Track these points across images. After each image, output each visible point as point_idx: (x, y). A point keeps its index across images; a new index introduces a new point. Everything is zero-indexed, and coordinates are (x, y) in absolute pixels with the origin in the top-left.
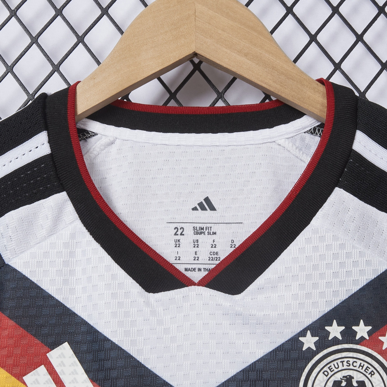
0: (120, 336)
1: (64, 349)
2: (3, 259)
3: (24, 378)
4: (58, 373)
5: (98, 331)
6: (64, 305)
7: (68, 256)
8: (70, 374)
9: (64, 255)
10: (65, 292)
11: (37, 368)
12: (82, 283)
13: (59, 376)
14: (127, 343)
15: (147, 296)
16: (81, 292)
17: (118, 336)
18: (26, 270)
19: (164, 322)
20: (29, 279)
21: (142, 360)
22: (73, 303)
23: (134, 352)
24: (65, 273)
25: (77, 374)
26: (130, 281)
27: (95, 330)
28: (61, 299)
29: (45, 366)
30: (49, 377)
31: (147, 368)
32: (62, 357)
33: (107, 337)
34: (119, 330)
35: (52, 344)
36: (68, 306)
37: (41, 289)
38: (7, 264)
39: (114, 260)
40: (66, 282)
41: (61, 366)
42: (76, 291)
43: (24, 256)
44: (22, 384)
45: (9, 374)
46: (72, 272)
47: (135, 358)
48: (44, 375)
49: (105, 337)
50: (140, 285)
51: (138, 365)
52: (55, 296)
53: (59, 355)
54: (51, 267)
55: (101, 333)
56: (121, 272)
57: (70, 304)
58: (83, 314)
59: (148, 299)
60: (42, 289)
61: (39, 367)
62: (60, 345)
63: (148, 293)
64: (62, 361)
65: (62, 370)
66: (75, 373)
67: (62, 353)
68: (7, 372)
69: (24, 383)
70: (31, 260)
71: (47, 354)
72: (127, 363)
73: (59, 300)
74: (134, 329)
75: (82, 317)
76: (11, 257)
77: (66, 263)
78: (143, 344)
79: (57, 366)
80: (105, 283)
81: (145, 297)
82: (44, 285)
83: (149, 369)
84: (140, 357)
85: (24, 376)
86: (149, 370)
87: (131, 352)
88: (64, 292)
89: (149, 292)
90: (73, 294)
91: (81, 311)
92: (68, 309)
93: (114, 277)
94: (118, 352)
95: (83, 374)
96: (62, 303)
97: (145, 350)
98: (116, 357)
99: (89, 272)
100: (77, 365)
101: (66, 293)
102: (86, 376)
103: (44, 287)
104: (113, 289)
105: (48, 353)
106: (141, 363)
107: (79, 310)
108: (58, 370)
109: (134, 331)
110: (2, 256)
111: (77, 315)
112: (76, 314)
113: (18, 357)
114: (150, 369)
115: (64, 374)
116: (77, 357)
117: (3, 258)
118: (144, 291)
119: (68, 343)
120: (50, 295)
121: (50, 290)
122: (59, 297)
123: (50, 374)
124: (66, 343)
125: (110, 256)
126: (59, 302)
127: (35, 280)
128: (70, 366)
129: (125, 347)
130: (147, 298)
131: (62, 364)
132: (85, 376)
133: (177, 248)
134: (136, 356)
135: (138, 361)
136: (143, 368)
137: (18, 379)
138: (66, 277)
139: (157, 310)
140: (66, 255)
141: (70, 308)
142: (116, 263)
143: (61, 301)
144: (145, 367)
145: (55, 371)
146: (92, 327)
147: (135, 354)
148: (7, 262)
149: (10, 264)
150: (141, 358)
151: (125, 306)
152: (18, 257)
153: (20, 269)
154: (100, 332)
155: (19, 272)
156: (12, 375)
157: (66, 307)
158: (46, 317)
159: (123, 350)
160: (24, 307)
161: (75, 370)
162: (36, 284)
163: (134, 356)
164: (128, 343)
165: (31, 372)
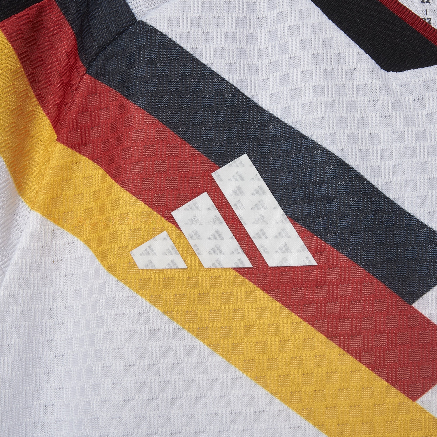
0: (341, 142)
1: (242, 165)
2: (133, 13)
3: (174, 214)
4: (232, 206)
5: (303, 134)
6: (240, 91)
7: (245, 10)
8: (253, 209)
9: (237, 6)
10: (240, 69)
11: (195, 197)
12: (270, 55)
13: (234, 212)
14: (354, 154)
15: (385, 76)
16: (268, 71)
17: (339, 141)
18: (174, 30)
19: (417, 121)
20: (179, 46)
21: (380, 184)
22: (255, 88)
23: (365, 171)
24: (240, 38)
25: (265, 208)
26: (355, 50)
27: (296, 132)
28: (235, 81)
29: (209, 194)
30: (216, 212)
31: (388, 198)
32: (238, 178)
33: (319, 143)
34: (340, 131)
35: (220, 156)
36: (246, 93)
37: (199, 64)
38: (140, 21)
39: (327, 15)
40: (241, 53)
41: (237, 194)
42: (260, 69)
43: (169, 6)
44: (170, 224)
45: (148, 207)
46: (252, 38)
47: (367, 181)
48: (208, 209)
49: (315, 143)
50: (373, 58)
51: (374, 192)
52: (223, 76)
53: (234, 176)
54: (216, 26)
55: (307, 137)
56: (339, 35)
57: (249, 91)
58: (272, 107)
59: (387, 80)
60: (201, 63)
61: (198, 195)
62: (235, 159)
63: (386, 72)
64: (239, 186)
65: (239, 202)
66: (261, 205)
67: (238, 173)
68: (143, 203)
69: (174, 222)
70: (181, 15)
71: (213, 174)
72: (356, 188)
73: (231, 81)
74: (363, 131)
75: (271, 112)
76: (147, 9)
77: (241, 22)
78: (379, 158)
79: (231, 194)
80: (312, 53)
81: (382, 77)
82: (204, 56)
83: (391, 200)
84: (376, 180)
85: (173, 210)
86: (392, 202)
87: (362, 171)
88: (238, 69)
89: (388, 71)
90: (254, 74)
91: (268, 102)
92: (247, 98)
93: (327, 43)
94: (340, 169)
95: (276, 208)
96: (235, 88)
97: (383, 168)
98: (335, 177)
99: (283, 35)
100: (265, 194)
101: (242, 72)
102: (282, 212)
103: (204, 59)
104: (327, 62)
105: (214, 171)
106: (377, 189)
107: (266, 100)
108: (232, 201)
109: (363, 135)
110: (131, 8)
111: (261, 109)
112: (261, 107)
113: (162, 177)
114: (393, 200)
115: (242, 207)
116: (263, 180)
117: (132, 11)
118: (379, 68)
119: (248, 155)
120: (215, 73)
121: (215, 65)
122: (231, 77)
123: (218, 207)
124: (245, 155)
125: (319, 9)
126: (232, 86)
127: (189, 47)
128: (253, 194)
129: (350, 161)
130: (385, 79)
131: (239, 191)
132: (280, 212)
133: (425, 4)
134: (369, 177)
135: (373, 186)
136: (382, 198)
137: (163, 216)
138: (242, 43)
139: (403, 100)
140: (241, 6)
141: (250, 97)
142: (329, 18)
143: (235, 85)
144: (384, 196)
145: (227, 204)
146: (290, 128)
147: (367, 174)
148: (139, 16)
149: (144, 20)
150: (378, 182)
151: (348, 92)
152: (159, 8)
153: (162, 28)
154: (305, 136)
155: (161, 34)
156: (153, 209)
157: (243, 94)
158: (210, 111)
159: (348, 165)
160: (171, 92)
161: (261, 202)
162: (190, 54)
163: (366, 177)
164: (356, 155)
165: (185, 203)
